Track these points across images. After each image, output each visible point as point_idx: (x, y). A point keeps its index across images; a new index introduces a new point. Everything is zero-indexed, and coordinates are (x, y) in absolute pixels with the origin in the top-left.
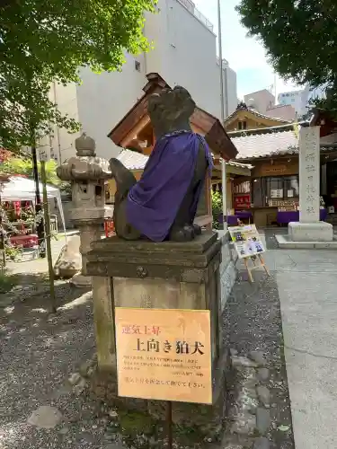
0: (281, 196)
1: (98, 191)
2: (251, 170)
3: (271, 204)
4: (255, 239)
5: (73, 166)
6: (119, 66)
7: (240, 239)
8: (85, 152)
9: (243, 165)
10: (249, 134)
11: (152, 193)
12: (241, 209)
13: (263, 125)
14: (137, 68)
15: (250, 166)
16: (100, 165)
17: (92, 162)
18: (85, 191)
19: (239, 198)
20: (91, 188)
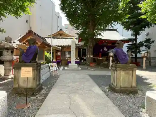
0: (69, 57)
1: (12, 52)
2: (61, 49)
3: (66, 59)
4: (56, 67)
5: (4, 45)
6: (21, 17)
7: (52, 66)
8: (8, 41)
9: (59, 47)
10: (62, 38)
11: (27, 55)
12: (58, 60)
13: (67, 36)
14: (26, 22)
15: (60, 48)
16: (13, 45)
17: (11, 44)
18: (8, 52)
19: (58, 57)
20: (10, 51)
